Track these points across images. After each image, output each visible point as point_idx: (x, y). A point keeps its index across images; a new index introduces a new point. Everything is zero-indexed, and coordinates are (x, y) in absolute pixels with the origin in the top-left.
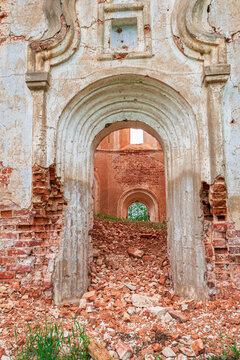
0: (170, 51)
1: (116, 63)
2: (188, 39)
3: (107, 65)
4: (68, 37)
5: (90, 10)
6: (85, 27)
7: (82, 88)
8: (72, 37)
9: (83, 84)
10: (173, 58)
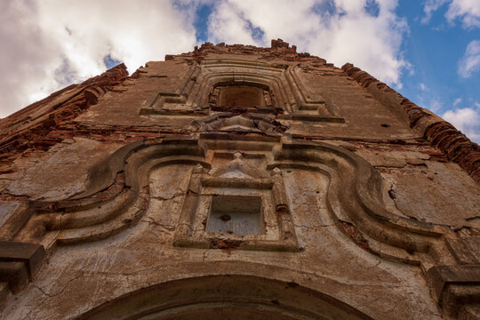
0: (337, 245)
1: (216, 255)
2: (371, 224)
3: (196, 255)
4: (119, 200)
5: (175, 181)
6: (160, 199)
7: (117, 294)
8: (129, 203)
9: (125, 286)
10: (348, 257)
